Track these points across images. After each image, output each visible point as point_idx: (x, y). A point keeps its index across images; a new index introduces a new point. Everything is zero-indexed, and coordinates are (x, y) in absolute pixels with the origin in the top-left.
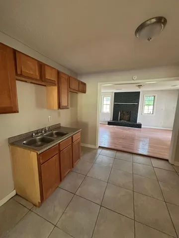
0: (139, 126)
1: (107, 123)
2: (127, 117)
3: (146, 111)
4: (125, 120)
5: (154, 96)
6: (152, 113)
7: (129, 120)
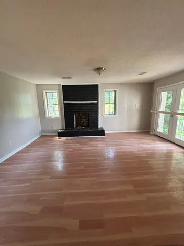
0: (102, 133)
1: (57, 134)
2: (85, 121)
3: (107, 112)
4: (83, 125)
5: (115, 91)
6: (114, 113)
7: (88, 126)
